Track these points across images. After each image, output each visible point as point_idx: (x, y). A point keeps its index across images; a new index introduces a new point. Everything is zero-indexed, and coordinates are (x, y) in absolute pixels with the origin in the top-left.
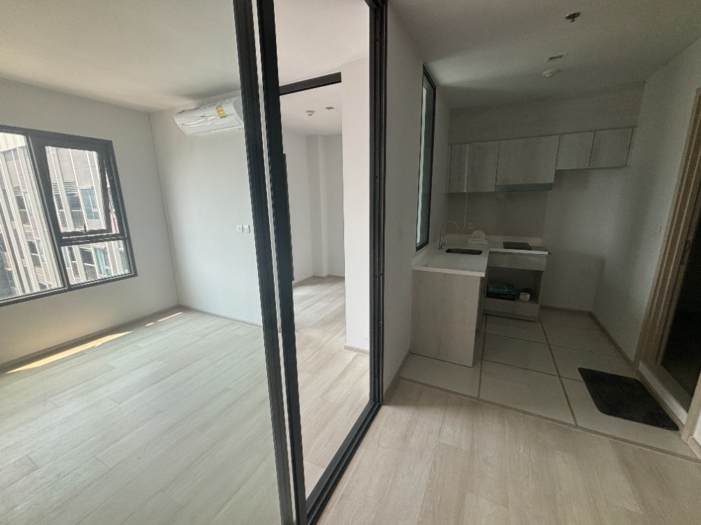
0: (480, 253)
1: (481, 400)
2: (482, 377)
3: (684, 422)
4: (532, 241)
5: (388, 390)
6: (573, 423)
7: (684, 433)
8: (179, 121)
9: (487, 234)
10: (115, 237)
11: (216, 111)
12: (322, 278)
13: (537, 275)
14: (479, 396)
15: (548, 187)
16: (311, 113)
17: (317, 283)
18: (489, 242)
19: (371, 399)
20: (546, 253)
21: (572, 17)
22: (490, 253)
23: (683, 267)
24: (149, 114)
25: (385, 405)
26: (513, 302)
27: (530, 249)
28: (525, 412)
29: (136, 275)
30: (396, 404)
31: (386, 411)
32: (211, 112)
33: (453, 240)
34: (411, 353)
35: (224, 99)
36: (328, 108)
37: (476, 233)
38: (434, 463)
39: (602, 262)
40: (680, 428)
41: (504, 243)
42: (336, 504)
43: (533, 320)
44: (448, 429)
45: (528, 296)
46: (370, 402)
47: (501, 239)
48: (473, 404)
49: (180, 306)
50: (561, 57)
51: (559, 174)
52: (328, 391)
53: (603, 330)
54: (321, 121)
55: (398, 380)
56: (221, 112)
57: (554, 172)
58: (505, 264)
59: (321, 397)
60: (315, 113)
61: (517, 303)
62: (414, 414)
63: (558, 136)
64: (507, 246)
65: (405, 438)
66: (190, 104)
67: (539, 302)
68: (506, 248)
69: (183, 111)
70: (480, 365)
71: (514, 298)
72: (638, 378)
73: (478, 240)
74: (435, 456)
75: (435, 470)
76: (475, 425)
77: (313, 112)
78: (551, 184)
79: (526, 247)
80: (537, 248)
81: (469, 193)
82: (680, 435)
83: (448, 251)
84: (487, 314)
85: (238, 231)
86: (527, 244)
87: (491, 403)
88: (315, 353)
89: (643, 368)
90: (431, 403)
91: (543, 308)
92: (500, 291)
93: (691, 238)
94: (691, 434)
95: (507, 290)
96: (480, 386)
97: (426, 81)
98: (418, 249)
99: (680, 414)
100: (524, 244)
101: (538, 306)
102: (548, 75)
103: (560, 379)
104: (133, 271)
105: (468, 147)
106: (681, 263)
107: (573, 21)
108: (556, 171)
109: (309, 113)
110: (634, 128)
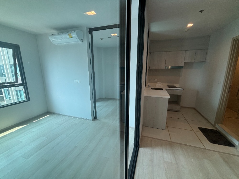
0: (162, 89)
1: (172, 142)
8: (51, 39)
9: (162, 83)
10: (20, 85)
11: (68, 35)
12: (103, 99)
15: (182, 67)
16: (102, 39)
19: (134, 146)
20: (183, 89)
21: (202, 11)
24: (36, 35)
25: (140, 147)
29: (29, 100)
32: (66, 36)
33: (153, 85)
34: (143, 126)
35: (71, 31)
36: (109, 38)
37: (158, 82)
38: (166, 170)
40: (236, 146)
41: (167, 86)
43: (178, 111)
44: (165, 155)
47: (166, 84)
49: (49, 112)
51: (185, 63)
53: (200, 114)
55: (142, 137)
56: (70, 36)
57: (184, 63)
60: (104, 39)
62: (152, 150)
63: (185, 51)
65: (152, 160)
66: (55, 32)
69: (53, 35)
70: (167, 129)
73: (160, 85)
74: (165, 167)
75: (167, 173)
80: (179, 88)
83: (151, 89)
85: (75, 82)
86: (175, 86)
87: (176, 143)
91: (181, 107)
96: (170, 137)
100: (173, 86)
101: (180, 106)
103: (194, 132)
104: (28, 99)
107: (202, 12)
108: (184, 62)
109: (101, 39)
110: (207, 49)
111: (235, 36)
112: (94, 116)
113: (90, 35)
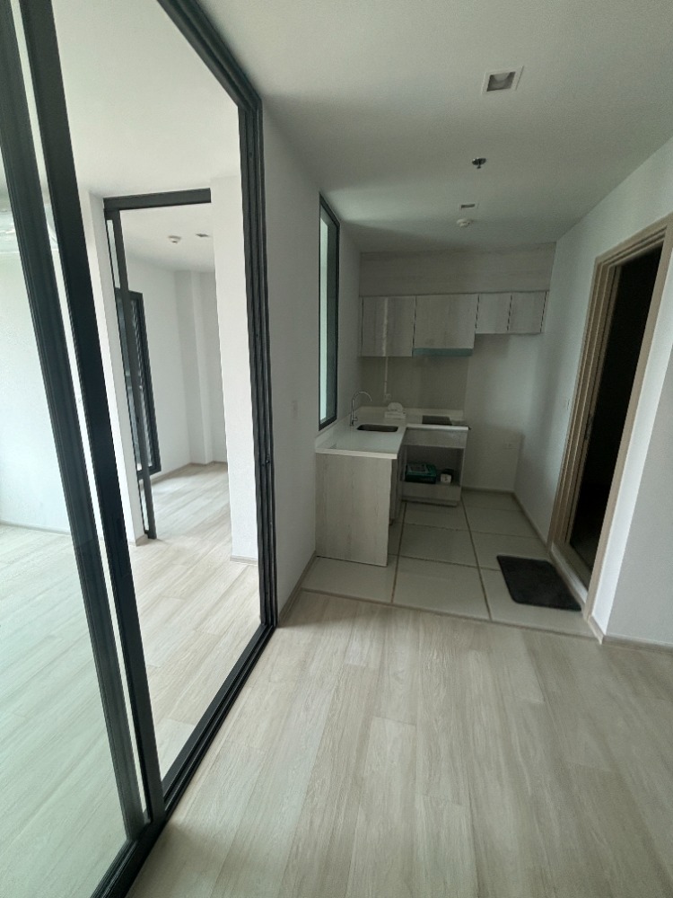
0: (395, 429)
1: (393, 605)
2: (398, 576)
3: (585, 601)
4: (452, 416)
5: (283, 609)
6: (487, 617)
7: (585, 612)
9: (404, 407)
12: (205, 465)
13: (458, 453)
14: (392, 601)
15: (468, 353)
16: (176, 239)
17: (195, 474)
18: (407, 416)
19: (262, 622)
20: (467, 429)
21: (479, 162)
22: (407, 429)
23: (587, 442)
25: (280, 627)
26: (432, 486)
27: (450, 424)
28: (441, 614)
30: (295, 624)
31: (281, 635)
33: (367, 414)
34: (317, 557)
36: (201, 236)
37: (393, 406)
38: (338, 690)
39: (521, 438)
40: (582, 607)
41: (424, 417)
42: (208, 769)
43: (455, 504)
44: (355, 645)
45: (449, 478)
46: (261, 626)
47: (421, 413)
48: (384, 612)
50: (473, 206)
51: (479, 339)
52: (205, 619)
53: (522, 512)
54: (189, 251)
55: (298, 592)
57: (473, 336)
58: (423, 442)
59: (194, 629)
60: (181, 241)
61: (437, 486)
63: (476, 295)
64: (427, 421)
65: (303, 665)
67: (461, 484)
68: (424, 423)
70: (395, 562)
71: (434, 481)
72: (549, 560)
73: (394, 414)
74: (339, 681)
75: (338, 698)
76: (387, 637)
77: (179, 238)
78: (471, 350)
79: (446, 422)
80: (458, 424)
81: (389, 357)
82: (582, 615)
83: (361, 428)
84: (406, 501)
86: (448, 419)
87: (404, 607)
88: (188, 569)
89: (553, 549)
90: (337, 618)
91: (465, 490)
92: (420, 473)
93: (592, 413)
94: (590, 612)
95: (427, 472)
96: (394, 589)
97: (323, 212)
98: (322, 426)
99: (582, 594)
100: (442, 418)
101: (460, 489)
102: (462, 225)
103: (479, 571)
105: (386, 301)
106: (585, 438)
107: (479, 167)
108: (476, 335)
109: (173, 240)
110: (546, 292)
111: (600, 253)
112: (147, 528)
113: (110, 223)
